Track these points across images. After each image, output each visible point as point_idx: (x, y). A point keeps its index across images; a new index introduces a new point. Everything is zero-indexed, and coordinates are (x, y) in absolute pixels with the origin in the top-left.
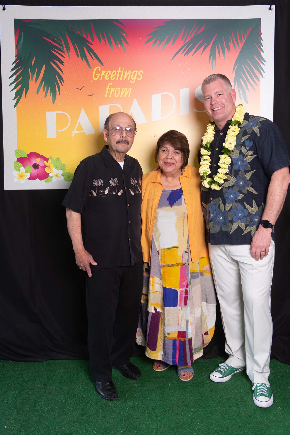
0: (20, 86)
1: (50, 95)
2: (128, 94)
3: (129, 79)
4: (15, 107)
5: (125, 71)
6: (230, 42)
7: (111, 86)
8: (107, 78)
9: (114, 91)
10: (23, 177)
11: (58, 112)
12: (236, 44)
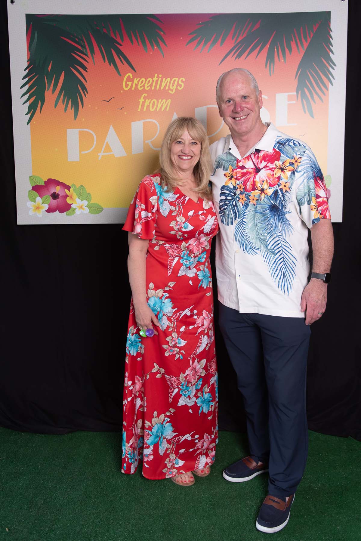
0: (34, 98)
1: (72, 108)
3: (167, 88)
4: (28, 123)
5: (162, 78)
6: (292, 41)
7: (145, 98)
8: (141, 87)
9: (150, 103)
10: (40, 209)
11: (81, 130)
12: (299, 45)
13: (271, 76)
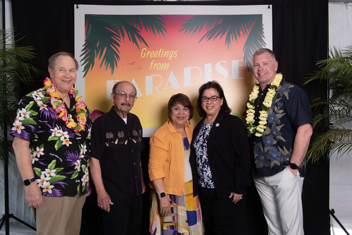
0: (88, 62)
1: (110, 69)
2: (167, 67)
3: (167, 57)
4: (84, 77)
5: (164, 51)
6: (241, 31)
7: (154, 62)
8: (151, 56)
9: (157, 65)
11: (115, 81)
12: (245, 32)
13: (228, 50)
